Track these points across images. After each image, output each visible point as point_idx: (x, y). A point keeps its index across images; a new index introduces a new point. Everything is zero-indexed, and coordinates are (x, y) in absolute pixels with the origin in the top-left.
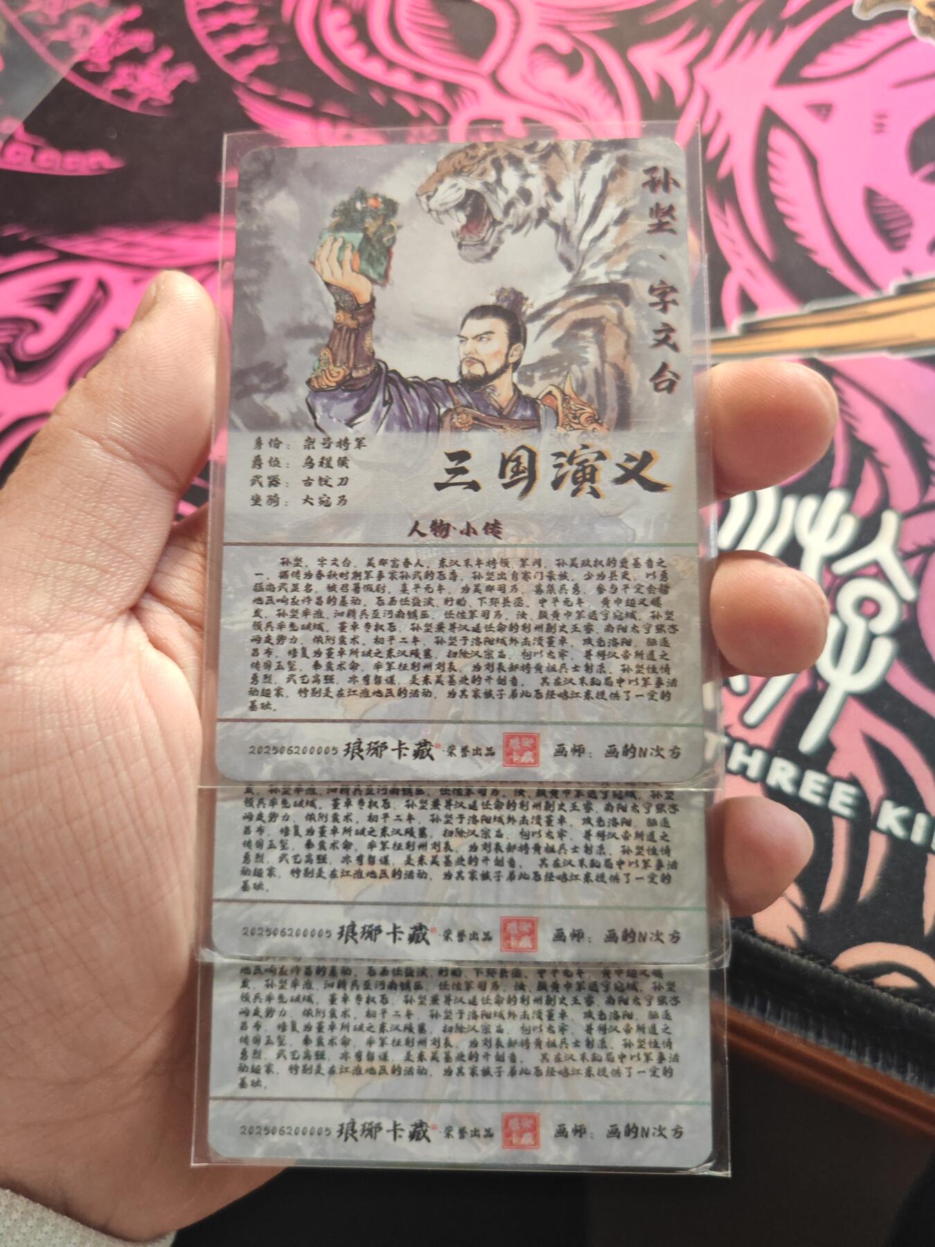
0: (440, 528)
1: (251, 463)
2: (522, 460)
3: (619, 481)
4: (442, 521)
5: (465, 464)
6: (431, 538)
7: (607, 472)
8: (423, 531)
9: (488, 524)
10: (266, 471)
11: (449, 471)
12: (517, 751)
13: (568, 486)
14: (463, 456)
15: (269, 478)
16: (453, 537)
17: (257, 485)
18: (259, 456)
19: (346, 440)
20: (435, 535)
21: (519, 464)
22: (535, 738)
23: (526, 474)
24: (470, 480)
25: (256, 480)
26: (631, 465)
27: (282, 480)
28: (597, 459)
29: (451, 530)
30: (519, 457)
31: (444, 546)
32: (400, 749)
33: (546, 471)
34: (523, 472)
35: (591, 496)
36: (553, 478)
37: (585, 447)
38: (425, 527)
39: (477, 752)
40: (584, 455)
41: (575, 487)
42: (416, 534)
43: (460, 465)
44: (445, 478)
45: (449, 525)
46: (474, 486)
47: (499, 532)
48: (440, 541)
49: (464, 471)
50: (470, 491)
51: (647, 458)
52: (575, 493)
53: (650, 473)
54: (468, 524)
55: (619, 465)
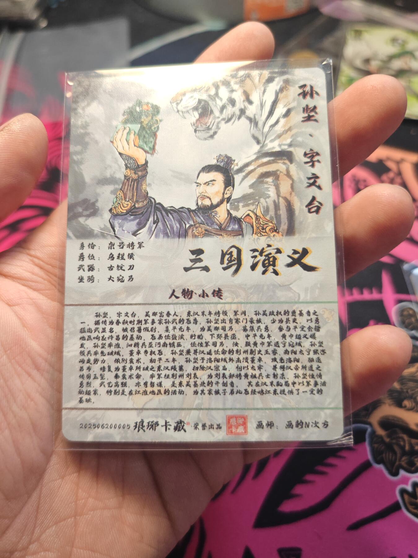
0: (187, 293)
1: (78, 258)
2: (233, 254)
3: (289, 265)
4: (188, 289)
5: (201, 256)
6: (182, 299)
7: (282, 260)
8: (177, 295)
9: (214, 291)
10: (87, 262)
11: (192, 261)
12: (235, 426)
13: (260, 268)
14: (199, 252)
15: (88, 266)
16: (195, 298)
17: (82, 270)
18: (82, 254)
19: (133, 243)
20: (184, 297)
21: (232, 256)
22: (245, 418)
23: (236, 262)
24: (203, 266)
25: (81, 267)
26: (296, 256)
27: (96, 268)
28: (276, 253)
29: (194, 294)
30: (232, 252)
31: (189, 304)
32: (166, 426)
33: (247, 260)
34: (234, 260)
35: (274, 275)
36: (251, 264)
37: (269, 246)
38: (178, 293)
39: (211, 427)
40: (268, 251)
41: (264, 269)
42: (173, 297)
43: (198, 257)
44: (189, 264)
45: (192, 292)
46: (206, 269)
47: (221, 295)
48: (187, 301)
49: (200, 260)
50: (204, 272)
51: (305, 252)
52: (264, 273)
53: (307, 260)
54: (203, 291)
55: (289, 256)
